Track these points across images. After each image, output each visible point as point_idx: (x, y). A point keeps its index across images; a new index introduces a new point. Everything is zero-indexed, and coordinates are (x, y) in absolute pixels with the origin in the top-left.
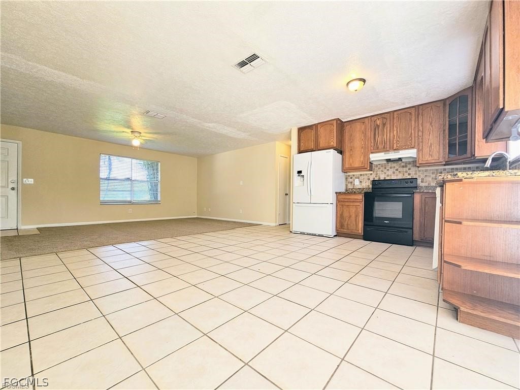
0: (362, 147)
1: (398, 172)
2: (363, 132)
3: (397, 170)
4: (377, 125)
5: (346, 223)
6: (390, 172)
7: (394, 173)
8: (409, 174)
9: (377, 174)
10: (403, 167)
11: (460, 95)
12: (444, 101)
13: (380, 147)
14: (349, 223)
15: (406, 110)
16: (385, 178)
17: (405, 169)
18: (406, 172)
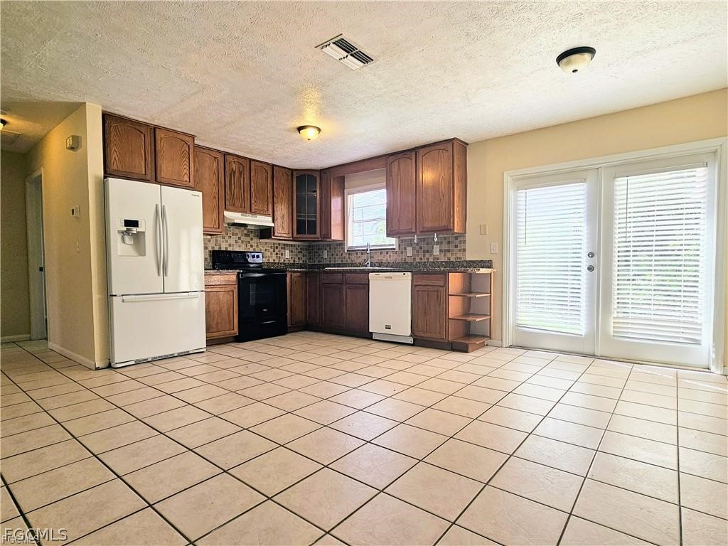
0: (215, 197)
1: (240, 241)
2: (215, 174)
3: (240, 238)
4: (233, 169)
5: (215, 322)
6: (232, 241)
7: (236, 242)
8: (252, 246)
9: (216, 241)
10: (246, 235)
11: (308, 173)
12: (292, 170)
13: (236, 205)
14: (219, 321)
15: (263, 165)
16: (226, 248)
17: (247, 239)
18: (249, 242)
